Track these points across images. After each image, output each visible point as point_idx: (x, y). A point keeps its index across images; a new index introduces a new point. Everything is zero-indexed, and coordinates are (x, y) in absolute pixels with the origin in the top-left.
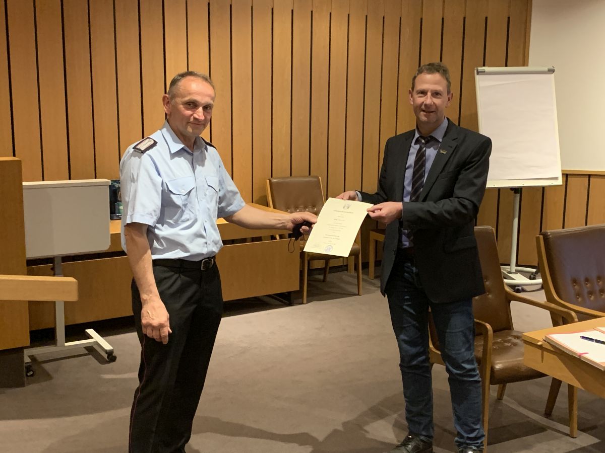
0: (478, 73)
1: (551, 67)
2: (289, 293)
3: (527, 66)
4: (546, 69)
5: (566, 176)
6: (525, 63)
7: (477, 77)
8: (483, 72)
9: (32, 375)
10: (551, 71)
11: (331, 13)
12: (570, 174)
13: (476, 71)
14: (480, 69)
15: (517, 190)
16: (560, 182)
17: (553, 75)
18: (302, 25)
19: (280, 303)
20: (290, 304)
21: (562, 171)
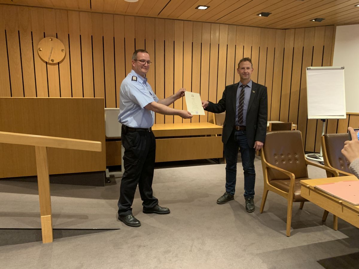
0: (307, 69)
1: (343, 66)
2: (219, 159)
3: (332, 66)
4: (340, 67)
5: (349, 115)
6: (331, 65)
7: (307, 71)
8: (310, 69)
9: (109, 182)
10: (343, 68)
11: (244, 46)
12: (351, 115)
13: (306, 69)
14: (308, 68)
15: (324, 120)
16: (345, 117)
17: (344, 70)
18: (231, 51)
19: (215, 162)
20: (219, 163)
21: (346, 113)
